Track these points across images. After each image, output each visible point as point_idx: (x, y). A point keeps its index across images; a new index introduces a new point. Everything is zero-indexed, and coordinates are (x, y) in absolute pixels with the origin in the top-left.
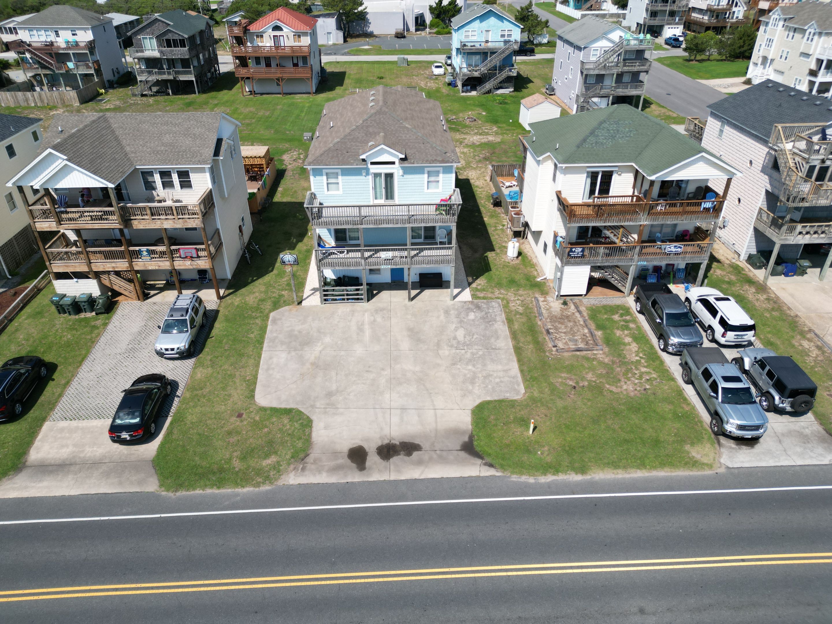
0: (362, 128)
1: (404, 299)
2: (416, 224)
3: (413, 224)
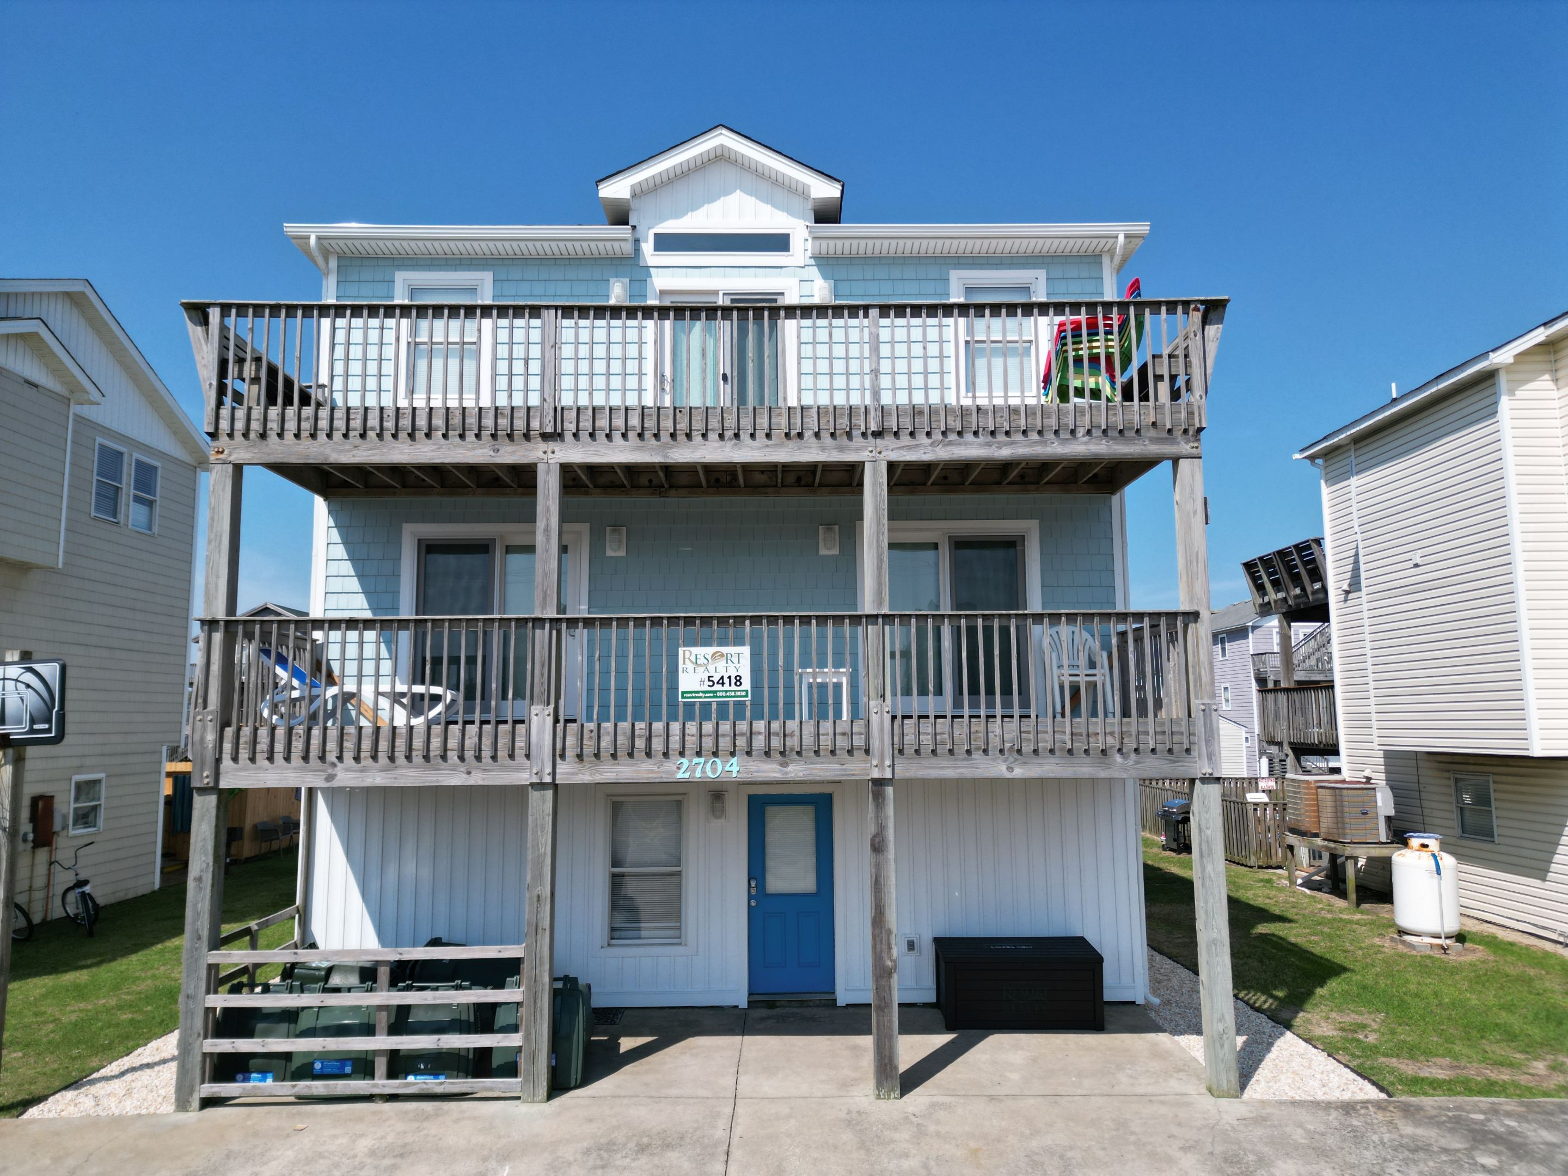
2: (926, 441)
3: (905, 439)
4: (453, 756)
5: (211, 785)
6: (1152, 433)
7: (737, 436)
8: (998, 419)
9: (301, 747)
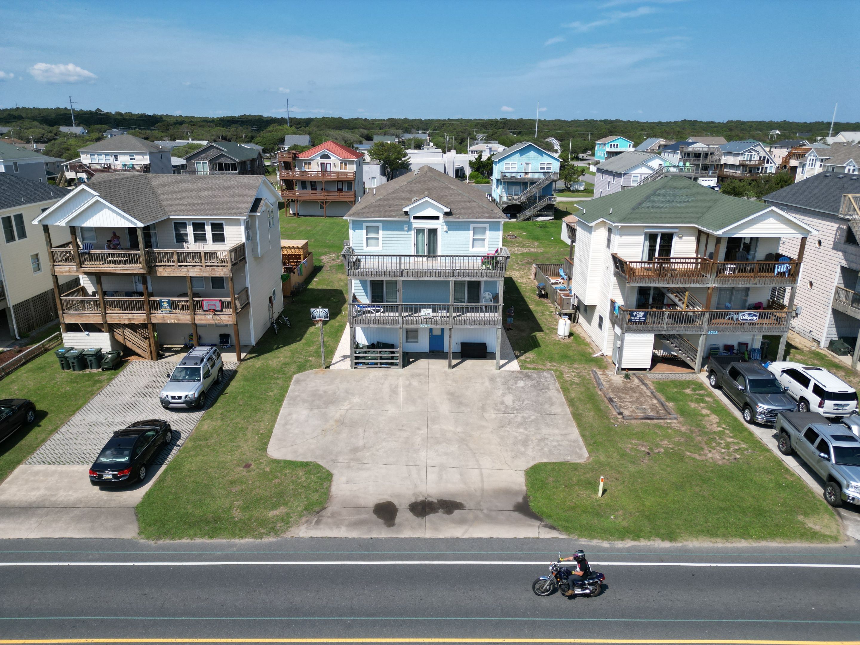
0: (406, 188)
1: (444, 367)
2: (460, 277)
3: (457, 277)
4: (387, 323)
5: (353, 327)
7: (430, 276)
9: (365, 322)
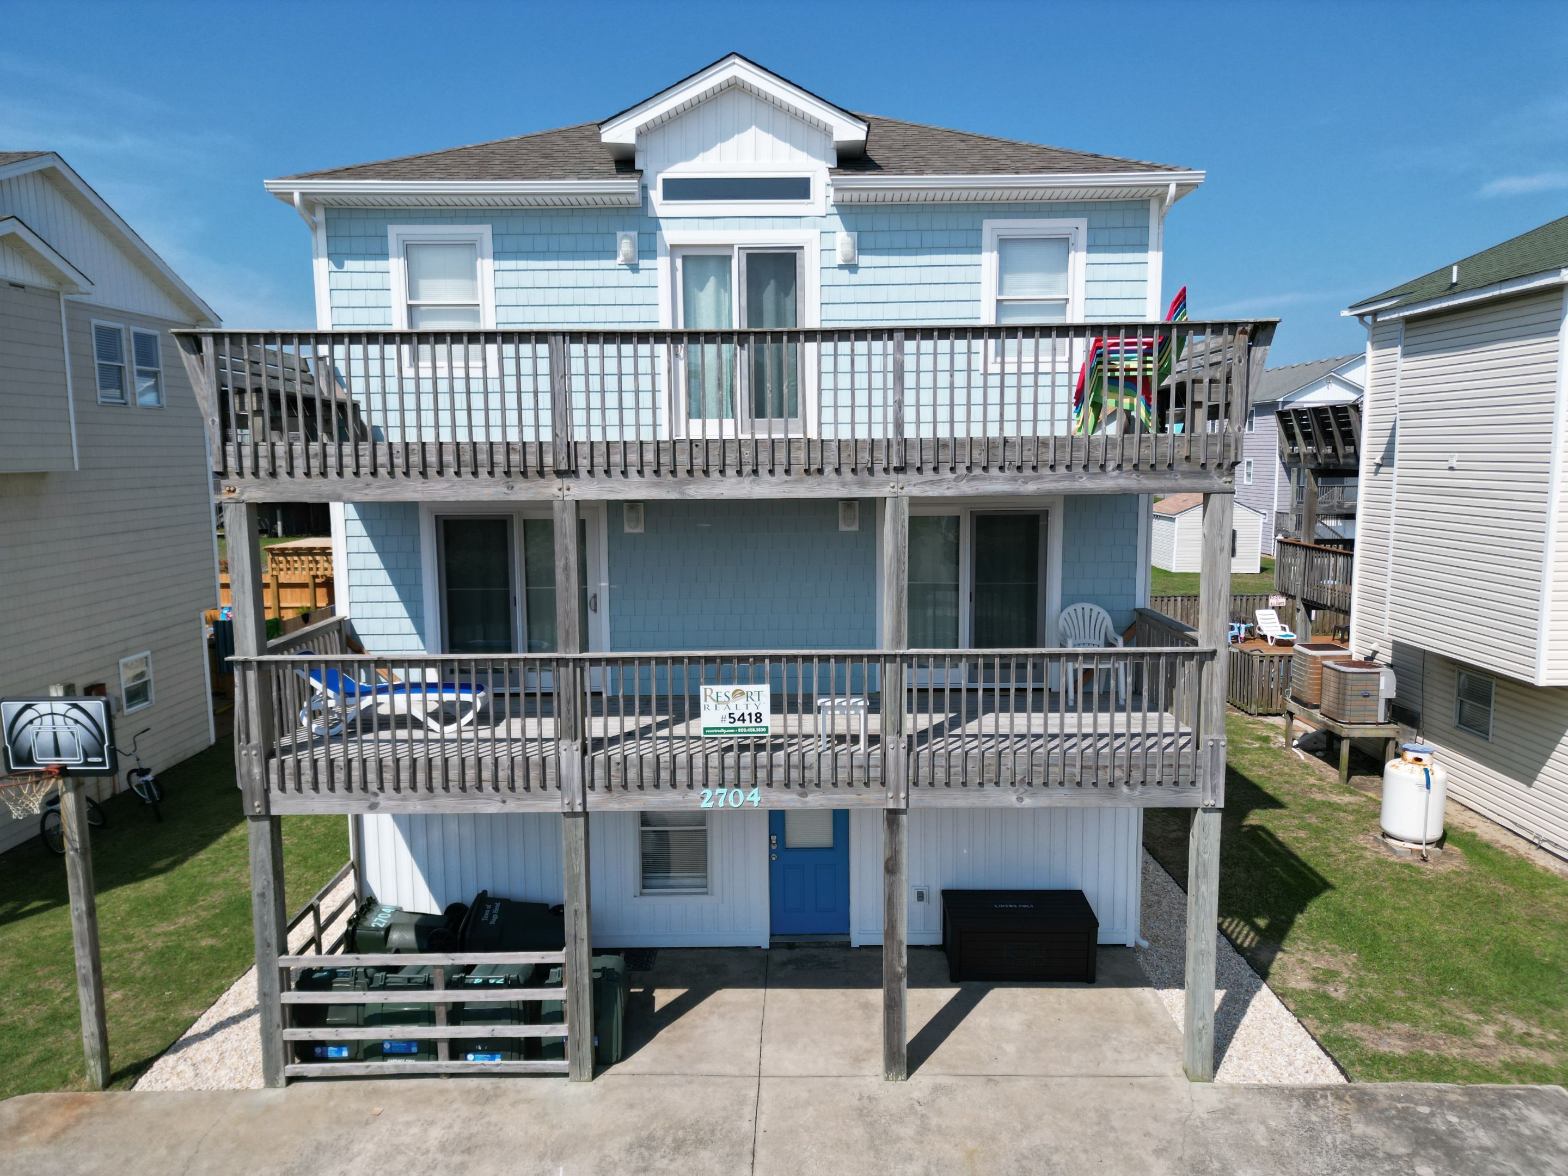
1: (858, 1059)
2: (951, 476)
3: (929, 474)
4: (488, 787)
5: (263, 813)
6: (1185, 466)
7: (755, 472)
8: (1025, 453)
9: (343, 778)
